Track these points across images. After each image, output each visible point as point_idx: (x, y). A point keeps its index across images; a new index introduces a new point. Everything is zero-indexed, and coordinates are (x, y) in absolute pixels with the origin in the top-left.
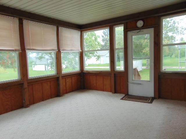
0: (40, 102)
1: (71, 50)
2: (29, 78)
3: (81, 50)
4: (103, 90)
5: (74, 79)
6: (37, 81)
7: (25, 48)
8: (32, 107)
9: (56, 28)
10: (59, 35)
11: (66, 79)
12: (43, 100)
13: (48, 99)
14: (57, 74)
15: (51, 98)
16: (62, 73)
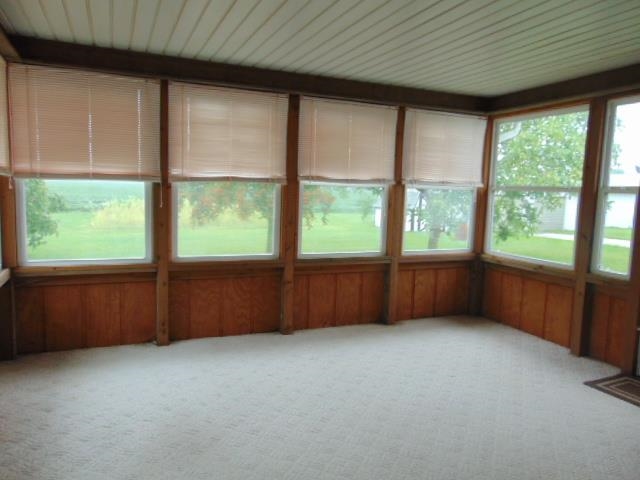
0: (323, 326)
1: (443, 182)
2: (299, 257)
3: (483, 182)
4: (542, 334)
5: (445, 278)
6: (321, 268)
7: (297, 172)
8: (298, 335)
9: (396, 113)
10: (405, 135)
11: (417, 273)
12: (333, 324)
13: (350, 322)
14: (387, 254)
15: (360, 322)
16: (403, 254)
